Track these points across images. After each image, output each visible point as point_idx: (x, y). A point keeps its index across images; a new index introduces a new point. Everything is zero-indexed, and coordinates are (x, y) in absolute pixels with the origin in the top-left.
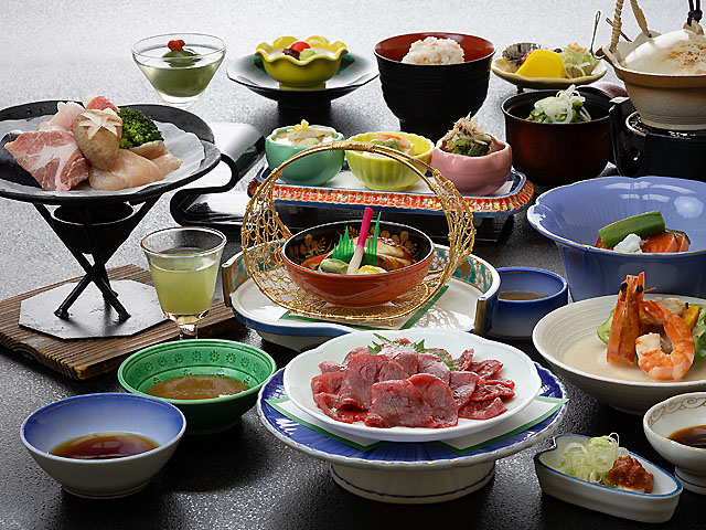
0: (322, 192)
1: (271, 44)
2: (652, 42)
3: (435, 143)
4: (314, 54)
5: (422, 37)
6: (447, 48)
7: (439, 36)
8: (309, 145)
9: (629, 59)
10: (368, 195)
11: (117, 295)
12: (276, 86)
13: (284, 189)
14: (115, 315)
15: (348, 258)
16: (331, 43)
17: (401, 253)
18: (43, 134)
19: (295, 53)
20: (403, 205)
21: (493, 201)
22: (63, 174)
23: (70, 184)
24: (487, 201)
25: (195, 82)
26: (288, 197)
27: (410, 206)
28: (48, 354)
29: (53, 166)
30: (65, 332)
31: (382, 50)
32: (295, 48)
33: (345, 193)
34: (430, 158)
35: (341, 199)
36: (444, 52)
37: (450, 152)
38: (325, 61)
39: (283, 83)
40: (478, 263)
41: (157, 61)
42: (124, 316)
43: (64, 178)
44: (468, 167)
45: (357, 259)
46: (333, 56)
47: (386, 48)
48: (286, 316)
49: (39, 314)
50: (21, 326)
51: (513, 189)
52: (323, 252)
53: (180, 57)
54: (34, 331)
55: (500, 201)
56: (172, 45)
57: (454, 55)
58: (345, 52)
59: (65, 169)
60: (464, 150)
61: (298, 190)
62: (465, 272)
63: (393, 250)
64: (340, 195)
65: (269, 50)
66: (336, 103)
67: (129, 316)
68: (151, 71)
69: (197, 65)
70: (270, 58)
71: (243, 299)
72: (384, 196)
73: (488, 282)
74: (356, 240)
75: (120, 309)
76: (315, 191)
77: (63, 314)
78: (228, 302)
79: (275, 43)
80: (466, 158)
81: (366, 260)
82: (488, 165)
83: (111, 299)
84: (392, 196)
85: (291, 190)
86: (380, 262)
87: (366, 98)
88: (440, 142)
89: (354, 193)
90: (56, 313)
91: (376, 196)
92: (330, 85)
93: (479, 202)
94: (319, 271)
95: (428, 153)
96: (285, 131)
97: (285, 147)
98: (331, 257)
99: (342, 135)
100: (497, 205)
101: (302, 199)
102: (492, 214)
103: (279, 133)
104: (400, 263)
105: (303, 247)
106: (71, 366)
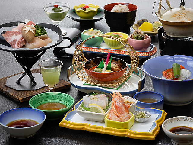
0: (96, 49)
4: (90, 9)
8: (93, 35)
10: (109, 50)
11: (34, 78)
12: (79, 18)
13: (85, 47)
15: (102, 68)
16: (95, 6)
17: (118, 67)
18: (13, 32)
21: (144, 53)
22: (18, 44)
23: (19, 47)
24: (143, 53)
25: (61, 17)
26: (87, 50)
27: (121, 54)
28: (12, 94)
29: (15, 41)
30: (18, 88)
32: (85, 8)
33: (103, 49)
34: (127, 40)
35: (101, 51)
37: (133, 38)
40: (140, 69)
41: (50, 11)
42: (35, 84)
44: (138, 43)
45: (105, 68)
48: (85, 84)
49: (12, 82)
50: (6, 86)
51: (151, 49)
52: (96, 66)
53: (57, 10)
54: (9, 87)
55: (146, 53)
56: (54, 6)
57: (126, 10)
59: (18, 42)
60: (137, 38)
61: (90, 48)
62: (136, 72)
63: (116, 66)
64: (101, 50)
65: (77, 8)
67: (37, 84)
68: (49, 14)
69: (62, 12)
70: (77, 10)
71: (73, 79)
72: (114, 50)
73: (142, 75)
74: (105, 63)
75: (34, 82)
76: (94, 48)
77: (18, 83)
79: (79, 6)
80: (137, 40)
81: (108, 68)
82: (143, 42)
83: (32, 78)
84: (116, 51)
85: (88, 48)
86: (112, 69)
88: (130, 35)
89: (105, 50)
90: (16, 82)
91: (111, 50)
93: (140, 53)
94: (94, 72)
95: (127, 38)
96: (87, 31)
97: (86, 36)
98: (98, 67)
99: (102, 33)
100: (145, 54)
101: (90, 51)
102: (144, 57)
103: (85, 31)
104: (118, 70)
105: (90, 64)
106: (18, 98)
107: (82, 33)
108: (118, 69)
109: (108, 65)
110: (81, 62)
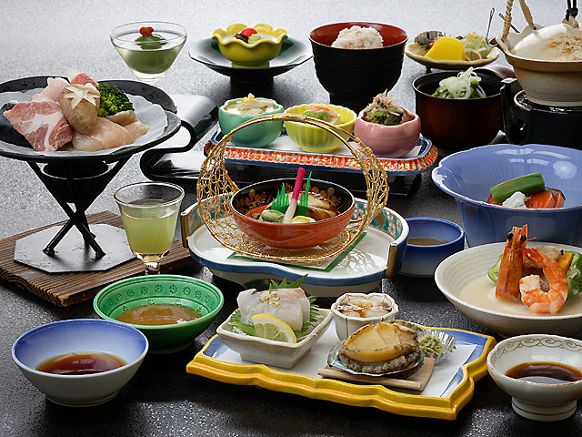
0: (265, 153)
1: (225, 30)
2: (536, 33)
3: (358, 114)
4: (260, 38)
5: (348, 26)
6: (368, 36)
7: (362, 25)
8: (255, 114)
9: (517, 47)
10: (302, 156)
11: (95, 236)
12: (229, 65)
13: (233, 150)
14: (93, 253)
15: (284, 210)
16: (275, 29)
17: (328, 206)
18: (35, 104)
19: (245, 37)
20: (331, 165)
21: (405, 162)
22: (51, 138)
23: (56, 146)
24: (399, 162)
25: (161, 61)
26: (237, 157)
27: (336, 166)
28: (37, 285)
29: (43, 130)
30: (51, 267)
31: (316, 35)
32: (245, 34)
33: (284, 154)
34: (353, 126)
35: (280, 159)
36: (366, 39)
37: (370, 121)
38: (269, 45)
39: (234, 62)
40: (391, 214)
41: (130, 44)
42: (100, 254)
43: (52, 141)
44: (384, 134)
45: (291, 210)
46: (276, 40)
47: (319, 34)
48: (233, 256)
49: (31, 251)
50: (16, 262)
51: (421, 152)
52: (264, 204)
53: (149, 41)
54: (26, 266)
55: (410, 162)
56: (142, 31)
57: (374, 41)
58: (285, 37)
59: (53, 133)
60: (381, 120)
61: (245, 151)
62: (380, 222)
63: (321, 203)
64: (279, 156)
65: (224, 35)
66: (278, 78)
67: (104, 254)
68: (125, 53)
69: (164, 48)
70: (224, 41)
71: (198, 241)
72: (315, 157)
73: (399, 230)
74: (291, 195)
75: (97, 248)
76: (259, 152)
77: (50, 251)
78: (185, 244)
79: (228, 29)
80: (382, 126)
81: (299, 211)
82: (401, 132)
83: (89, 240)
84: (322, 157)
85: (239, 151)
86: (311, 213)
87: (302, 74)
88: (361, 113)
89: (290, 155)
90: (44, 251)
91: (309, 156)
92: (273, 64)
93: (393, 163)
94: (261, 221)
95: (351, 122)
96: (235, 102)
97: (235, 115)
98: (270, 208)
99: (281, 106)
100: (408, 165)
101: (248, 159)
102: (404, 173)
103: (230, 104)
104: (327, 214)
105: (247, 199)
106: (55, 295)
107: (222, 108)
108: (330, 212)
109: (299, 202)
110: (221, 192)
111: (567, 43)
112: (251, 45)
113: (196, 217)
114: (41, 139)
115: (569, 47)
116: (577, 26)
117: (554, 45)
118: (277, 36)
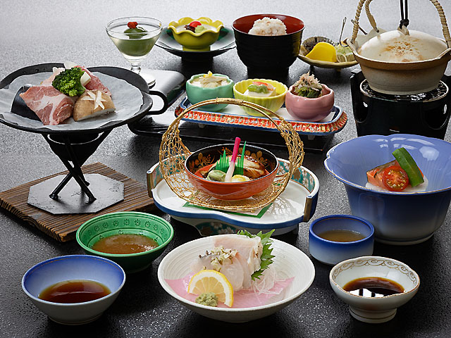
0: (219, 116)
1: (177, 22)
2: (379, 36)
3: (289, 88)
4: (203, 28)
5: (261, 17)
6: (276, 25)
7: (271, 17)
8: (212, 86)
9: (363, 47)
10: (246, 119)
11: (88, 184)
12: (180, 48)
13: (196, 113)
14: (87, 198)
15: (225, 170)
16: (214, 21)
17: (258, 166)
18: (44, 88)
19: (192, 28)
20: (267, 126)
21: (321, 126)
22: (55, 114)
23: (58, 120)
24: (318, 126)
25: (144, 48)
26: (198, 119)
27: (271, 127)
28: (44, 224)
29: (49, 108)
30: (56, 209)
31: (237, 24)
32: (192, 25)
33: (232, 117)
34: (284, 97)
35: (230, 121)
36: (274, 27)
37: (297, 94)
38: (211, 33)
39: (185, 46)
40: (304, 171)
41: (120, 35)
42: (92, 199)
43: (55, 117)
44: (307, 104)
45: (231, 170)
46: (216, 30)
47: (239, 23)
48: (187, 205)
49: (41, 196)
50: (28, 205)
52: (209, 164)
53: (134, 33)
54: (36, 208)
56: (129, 25)
57: (279, 29)
58: (222, 27)
59: (56, 111)
60: (305, 93)
61: (205, 114)
63: (253, 164)
65: (176, 26)
67: (95, 199)
69: (144, 38)
70: (178, 31)
71: (160, 193)
72: (256, 120)
75: (90, 195)
76: (214, 115)
77: (55, 196)
79: (179, 21)
80: (306, 99)
81: (237, 171)
82: (319, 103)
83: (84, 185)
84: (260, 120)
85: (200, 114)
86: (246, 173)
88: (291, 88)
89: (237, 118)
90: (51, 196)
91: (251, 120)
92: (213, 48)
93: (313, 126)
94: (207, 179)
95: (283, 94)
96: (198, 77)
97: (197, 88)
99: (232, 81)
100: (324, 128)
101: (206, 120)
102: (321, 134)
103: (194, 78)
104: (258, 173)
105: (197, 161)
106: (57, 233)
107: (188, 82)
108: (259, 171)
109: (236, 163)
111: (400, 48)
112: (197, 34)
113: (158, 174)
114: (47, 115)
115: (400, 51)
116: (408, 33)
117: (389, 49)
118: (216, 27)
